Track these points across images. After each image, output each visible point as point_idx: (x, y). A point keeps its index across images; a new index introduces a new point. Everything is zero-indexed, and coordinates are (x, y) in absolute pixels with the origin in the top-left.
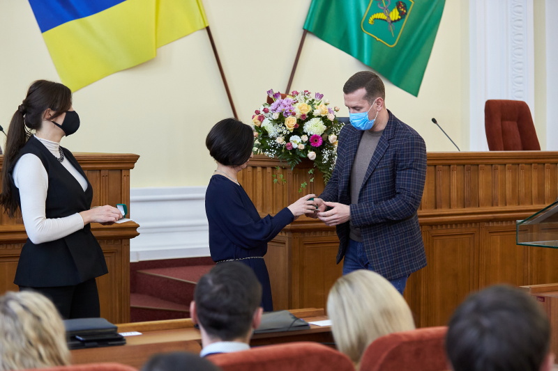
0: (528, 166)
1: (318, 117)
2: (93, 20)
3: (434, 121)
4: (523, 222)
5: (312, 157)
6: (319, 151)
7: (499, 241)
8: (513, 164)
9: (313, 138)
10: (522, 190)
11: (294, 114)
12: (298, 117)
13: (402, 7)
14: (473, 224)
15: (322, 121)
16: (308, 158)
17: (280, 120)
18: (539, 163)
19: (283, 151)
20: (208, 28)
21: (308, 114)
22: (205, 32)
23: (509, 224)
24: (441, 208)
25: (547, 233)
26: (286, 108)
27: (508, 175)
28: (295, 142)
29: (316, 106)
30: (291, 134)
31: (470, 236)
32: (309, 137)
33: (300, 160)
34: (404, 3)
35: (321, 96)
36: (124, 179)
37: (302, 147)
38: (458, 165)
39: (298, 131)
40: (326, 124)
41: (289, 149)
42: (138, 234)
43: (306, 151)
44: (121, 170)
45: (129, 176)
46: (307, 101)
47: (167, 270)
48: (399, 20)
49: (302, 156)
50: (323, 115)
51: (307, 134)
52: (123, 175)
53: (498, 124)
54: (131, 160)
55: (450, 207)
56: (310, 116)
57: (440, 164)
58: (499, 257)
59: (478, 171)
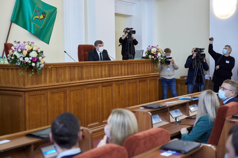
0: (98, 66)
1: (35, 51)
3: (65, 52)
5: (33, 65)
6: (36, 63)
7: (90, 91)
9: (33, 58)
10: (96, 74)
11: (26, 50)
13: (44, 14)
17: (21, 52)
18: (101, 65)
19: (23, 63)
24: (73, 81)
26: (22, 48)
27: (92, 69)
28: (27, 60)
29: (33, 47)
30: (25, 57)
31: (81, 90)
33: (29, 66)
35: (33, 43)
37: (30, 62)
39: (28, 56)
40: (37, 53)
41: (25, 63)
43: (31, 63)
48: (43, 19)
49: (30, 64)
50: (36, 50)
51: (31, 57)
53: (82, 53)
55: (75, 81)
56: (32, 50)
57: (72, 66)
58: (90, 96)
59: (83, 68)
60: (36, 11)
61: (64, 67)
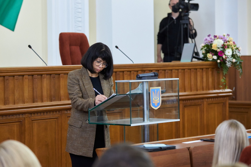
3: (30, 47)
14: (57, 112)
24: (37, 102)
31: (56, 119)
38: (47, 74)
53: (67, 48)
55: (42, 101)
57: (35, 74)
59: (59, 78)
61: (19, 75)
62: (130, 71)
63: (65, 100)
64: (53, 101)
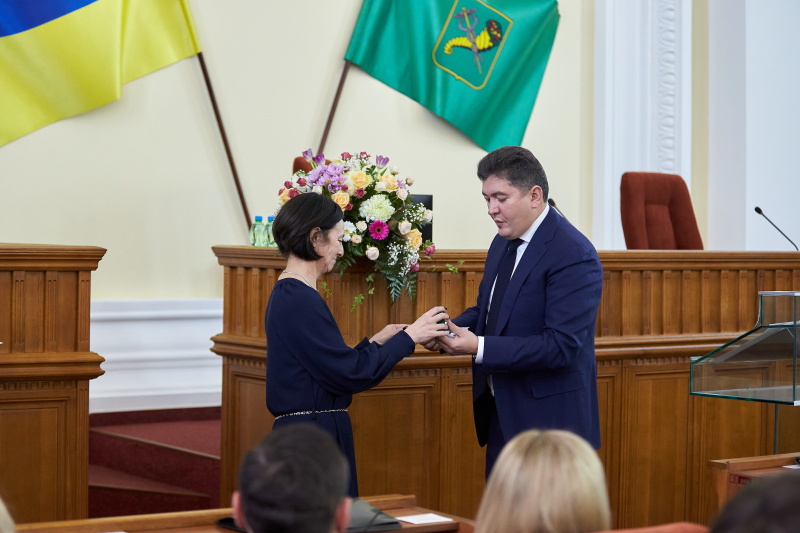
0: (695, 274)
1: (384, 193)
2: (25, 38)
4: (700, 360)
5: (373, 256)
6: (383, 247)
7: (651, 389)
8: (674, 270)
9: (375, 226)
10: (689, 310)
11: (345, 189)
12: (352, 193)
13: (495, 29)
14: (613, 362)
15: (388, 200)
16: (366, 257)
18: (712, 270)
20: (200, 56)
21: (367, 189)
22: (197, 61)
23: (667, 362)
25: (724, 377)
26: (333, 179)
27: (668, 289)
29: (378, 177)
31: (608, 380)
32: (368, 224)
33: (353, 261)
34: (498, 23)
35: (386, 161)
36: (82, 285)
37: (358, 239)
39: (352, 214)
40: (394, 205)
42: (102, 373)
43: (363, 246)
44: (77, 272)
45: (89, 281)
46: (365, 169)
47: (134, 428)
48: (489, 48)
49: (358, 253)
50: (390, 191)
51: (364, 219)
52: (80, 279)
53: (640, 209)
54: (93, 257)
56: (370, 192)
58: (650, 413)
59: (620, 280)
60: (459, 16)
62: (791, 270)
63: (633, 334)
64: (605, 335)
